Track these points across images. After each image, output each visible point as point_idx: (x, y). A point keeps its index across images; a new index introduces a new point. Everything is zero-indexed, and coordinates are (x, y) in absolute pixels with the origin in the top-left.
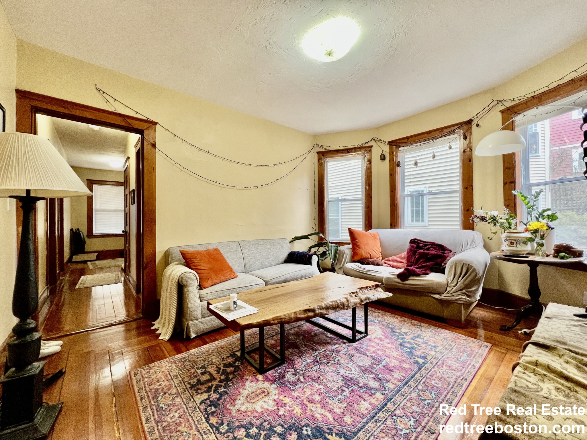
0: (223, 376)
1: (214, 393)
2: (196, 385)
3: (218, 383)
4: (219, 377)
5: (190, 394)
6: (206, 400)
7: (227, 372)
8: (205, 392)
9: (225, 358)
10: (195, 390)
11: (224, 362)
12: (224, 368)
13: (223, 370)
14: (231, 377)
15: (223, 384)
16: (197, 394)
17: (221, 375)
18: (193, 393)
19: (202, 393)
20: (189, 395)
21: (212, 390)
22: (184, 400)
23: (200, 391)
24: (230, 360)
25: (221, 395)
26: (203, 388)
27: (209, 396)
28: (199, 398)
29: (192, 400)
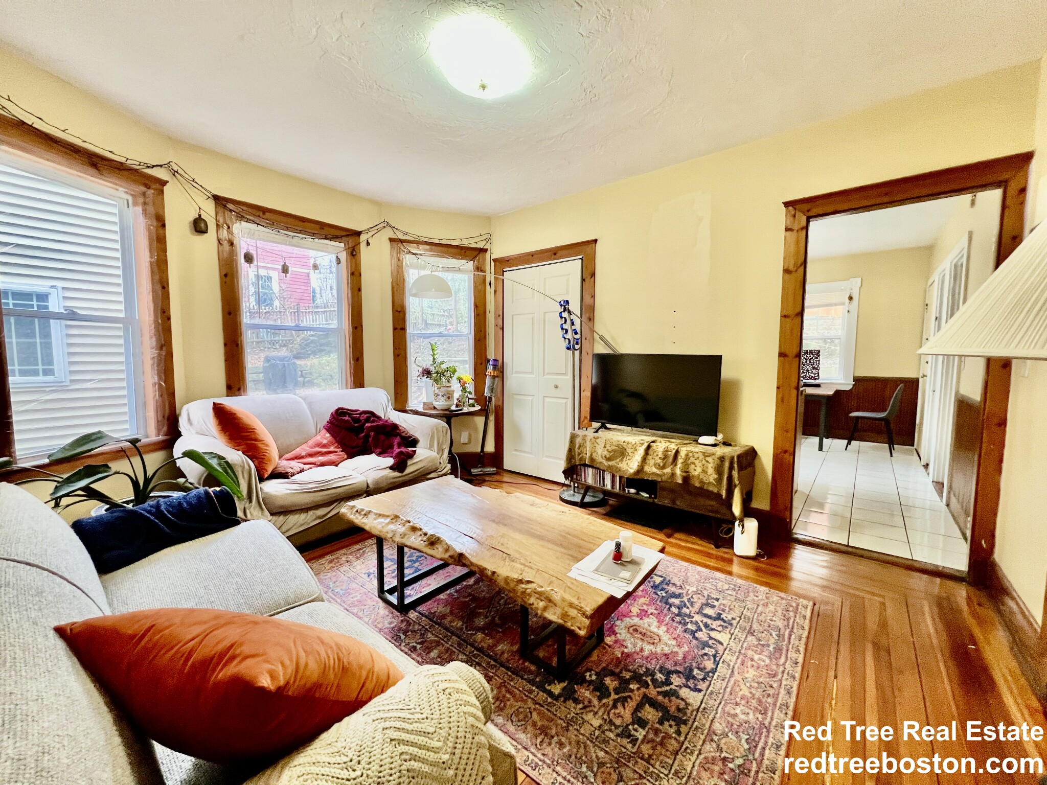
0: (631, 686)
1: (672, 684)
2: (675, 719)
3: (651, 686)
4: (635, 692)
5: (696, 716)
6: (690, 688)
7: (620, 684)
8: (678, 697)
9: (581, 706)
10: (685, 714)
11: (595, 701)
12: (613, 693)
13: (616, 694)
14: (628, 675)
15: (649, 680)
16: (689, 704)
17: (632, 691)
18: (692, 711)
19: (682, 699)
20: (699, 715)
21: (668, 688)
22: (711, 717)
23: (682, 705)
24: (585, 693)
25: (669, 673)
26: (672, 705)
27: (680, 687)
28: (694, 698)
29: (703, 705)
